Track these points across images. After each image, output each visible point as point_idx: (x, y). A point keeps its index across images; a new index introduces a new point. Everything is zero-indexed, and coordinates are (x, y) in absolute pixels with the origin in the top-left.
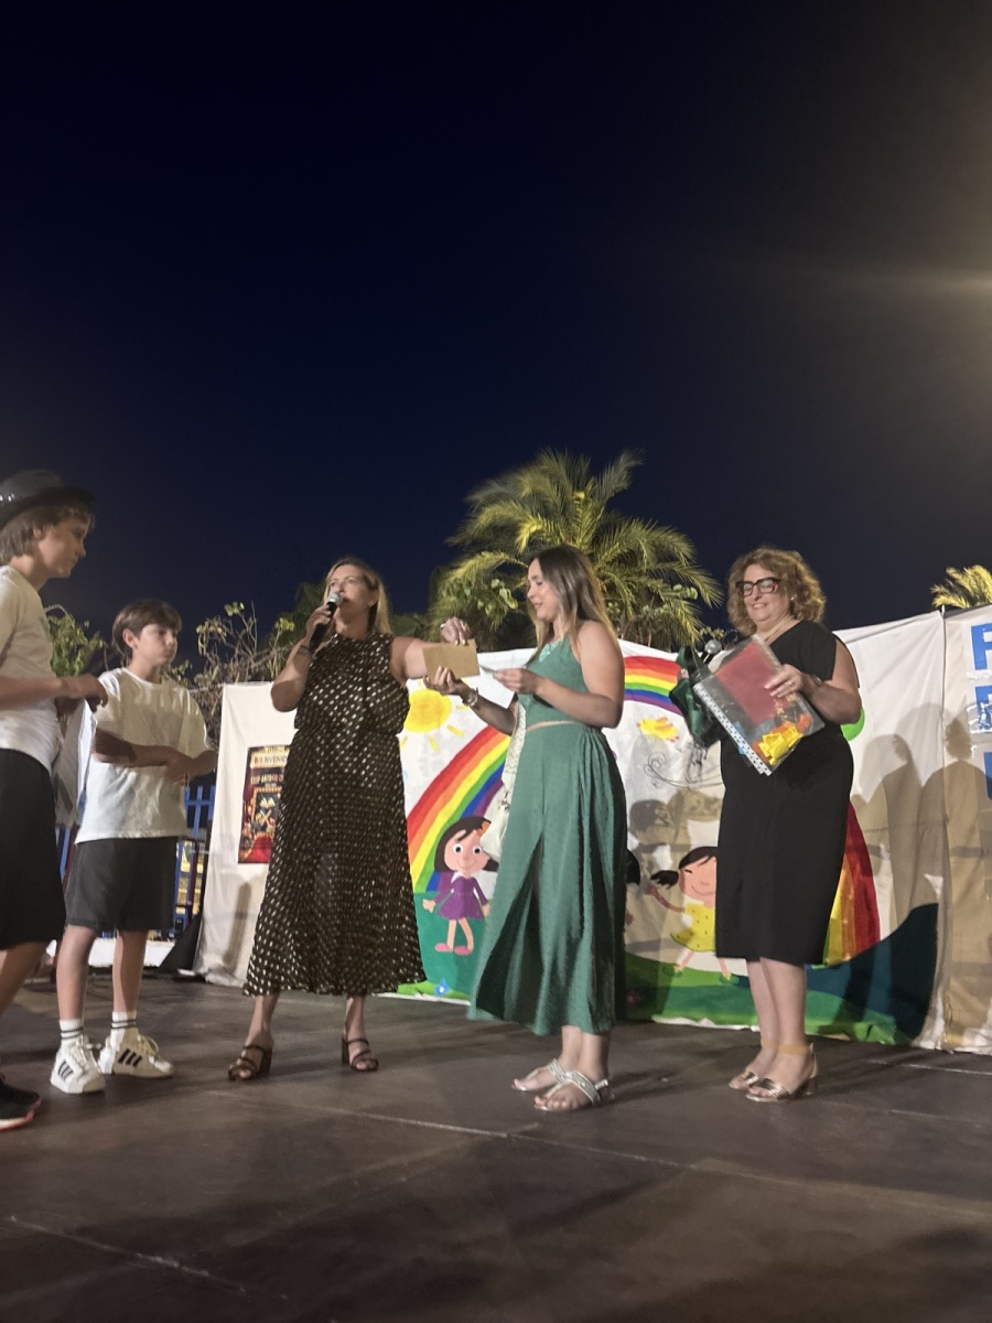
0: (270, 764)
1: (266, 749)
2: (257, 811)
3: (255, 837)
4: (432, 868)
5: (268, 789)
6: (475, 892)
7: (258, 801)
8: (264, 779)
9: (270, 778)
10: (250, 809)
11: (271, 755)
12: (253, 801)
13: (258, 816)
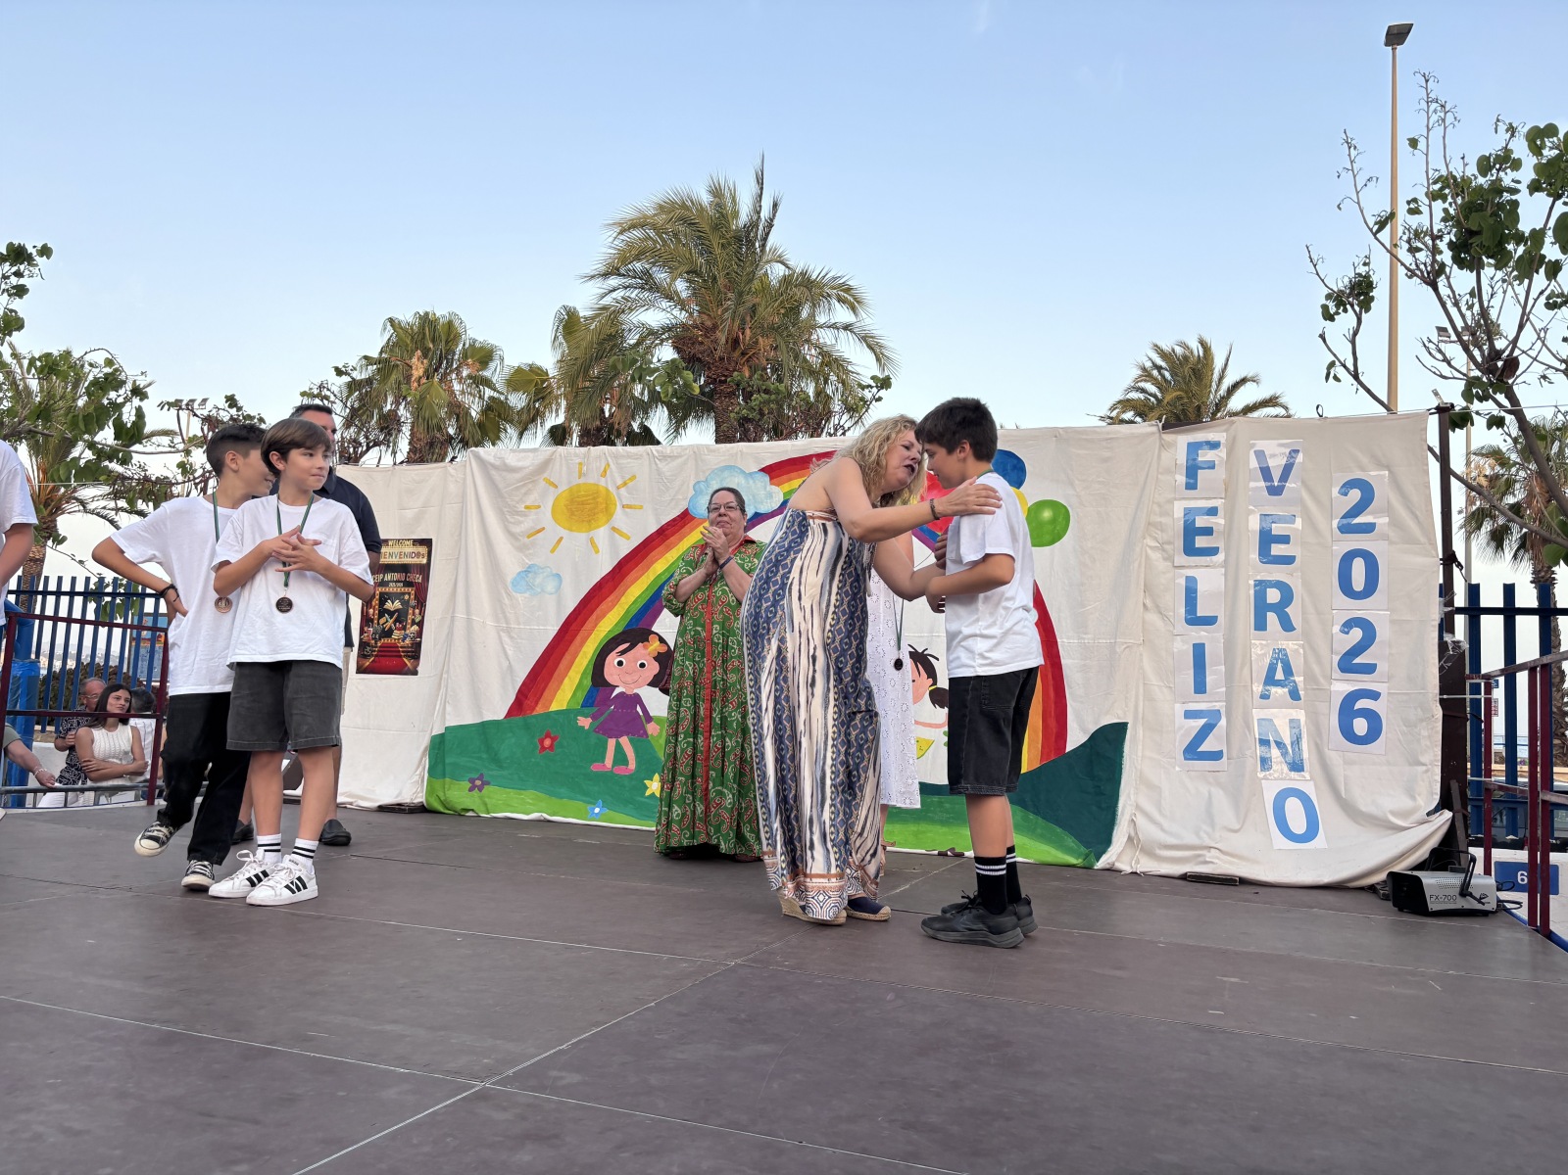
0: (395, 560)
1: (390, 543)
2: (381, 615)
3: (379, 644)
4: (588, 682)
5: (392, 588)
6: (639, 709)
7: (382, 601)
8: (388, 577)
9: (396, 576)
10: (371, 611)
11: (396, 550)
12: (375, 602)
13: (382, 621)
